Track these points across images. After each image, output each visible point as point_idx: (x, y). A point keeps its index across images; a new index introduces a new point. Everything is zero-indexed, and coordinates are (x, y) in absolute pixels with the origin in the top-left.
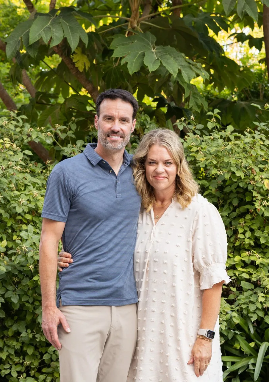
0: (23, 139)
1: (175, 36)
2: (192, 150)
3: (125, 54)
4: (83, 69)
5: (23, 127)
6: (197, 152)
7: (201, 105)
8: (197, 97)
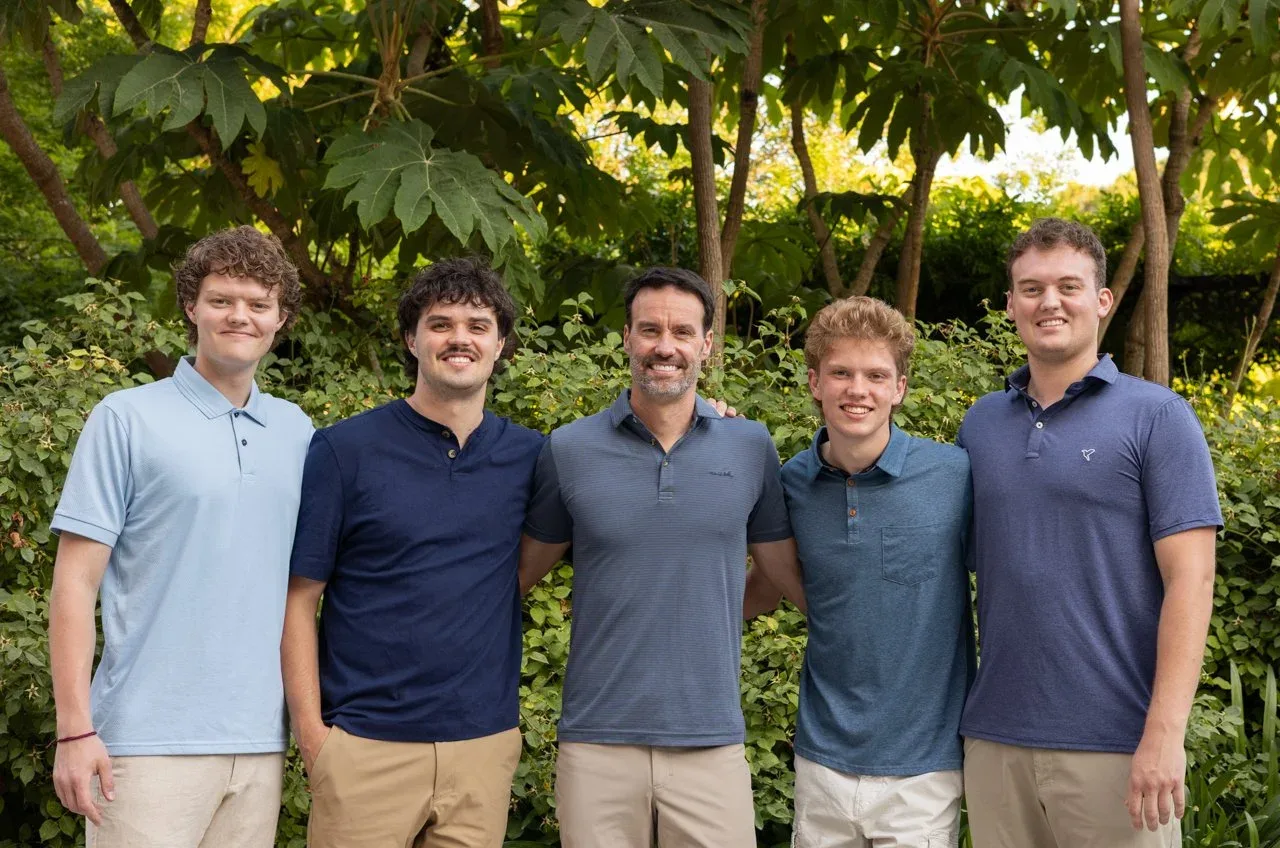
0: (134, 346)
1: (482, 123)
2: (529, 384)
3: (354, 177)
4: (265, 191)
5: (133, 317)
6: (541, 389)
7: (529, 287)
8: (521, 267)
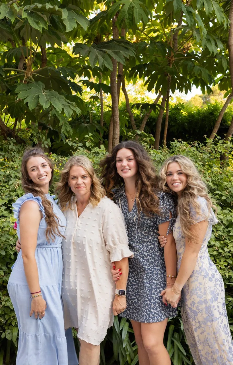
7: (69, 131)
8: (67, 125)
